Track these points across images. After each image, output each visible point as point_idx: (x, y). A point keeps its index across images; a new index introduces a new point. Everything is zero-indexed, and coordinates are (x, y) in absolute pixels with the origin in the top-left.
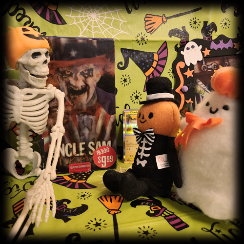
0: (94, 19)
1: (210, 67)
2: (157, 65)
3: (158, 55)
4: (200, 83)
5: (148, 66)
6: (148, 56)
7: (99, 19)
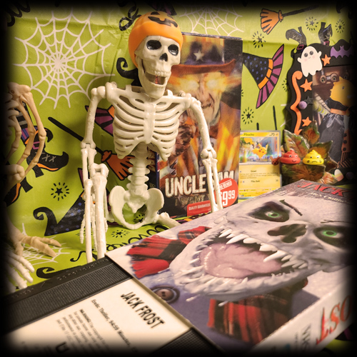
1: (329, 78)
2: (272, 74)
3: (274, 61)
4: (318, 98)
5: (262, 76)
6: (263, 63)
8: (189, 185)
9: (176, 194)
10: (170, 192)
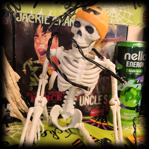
0: (114, 12)
7: (116, 12)
8: (93, 100)
9: (85, 105)
10: (82, 103)
